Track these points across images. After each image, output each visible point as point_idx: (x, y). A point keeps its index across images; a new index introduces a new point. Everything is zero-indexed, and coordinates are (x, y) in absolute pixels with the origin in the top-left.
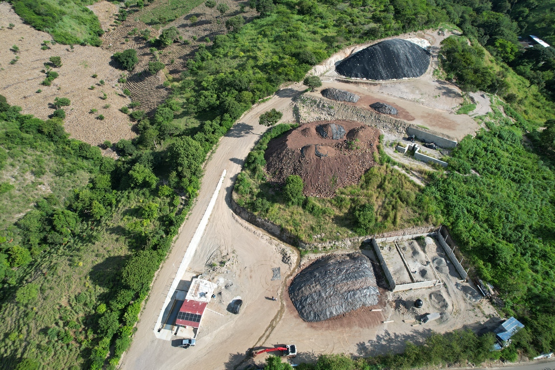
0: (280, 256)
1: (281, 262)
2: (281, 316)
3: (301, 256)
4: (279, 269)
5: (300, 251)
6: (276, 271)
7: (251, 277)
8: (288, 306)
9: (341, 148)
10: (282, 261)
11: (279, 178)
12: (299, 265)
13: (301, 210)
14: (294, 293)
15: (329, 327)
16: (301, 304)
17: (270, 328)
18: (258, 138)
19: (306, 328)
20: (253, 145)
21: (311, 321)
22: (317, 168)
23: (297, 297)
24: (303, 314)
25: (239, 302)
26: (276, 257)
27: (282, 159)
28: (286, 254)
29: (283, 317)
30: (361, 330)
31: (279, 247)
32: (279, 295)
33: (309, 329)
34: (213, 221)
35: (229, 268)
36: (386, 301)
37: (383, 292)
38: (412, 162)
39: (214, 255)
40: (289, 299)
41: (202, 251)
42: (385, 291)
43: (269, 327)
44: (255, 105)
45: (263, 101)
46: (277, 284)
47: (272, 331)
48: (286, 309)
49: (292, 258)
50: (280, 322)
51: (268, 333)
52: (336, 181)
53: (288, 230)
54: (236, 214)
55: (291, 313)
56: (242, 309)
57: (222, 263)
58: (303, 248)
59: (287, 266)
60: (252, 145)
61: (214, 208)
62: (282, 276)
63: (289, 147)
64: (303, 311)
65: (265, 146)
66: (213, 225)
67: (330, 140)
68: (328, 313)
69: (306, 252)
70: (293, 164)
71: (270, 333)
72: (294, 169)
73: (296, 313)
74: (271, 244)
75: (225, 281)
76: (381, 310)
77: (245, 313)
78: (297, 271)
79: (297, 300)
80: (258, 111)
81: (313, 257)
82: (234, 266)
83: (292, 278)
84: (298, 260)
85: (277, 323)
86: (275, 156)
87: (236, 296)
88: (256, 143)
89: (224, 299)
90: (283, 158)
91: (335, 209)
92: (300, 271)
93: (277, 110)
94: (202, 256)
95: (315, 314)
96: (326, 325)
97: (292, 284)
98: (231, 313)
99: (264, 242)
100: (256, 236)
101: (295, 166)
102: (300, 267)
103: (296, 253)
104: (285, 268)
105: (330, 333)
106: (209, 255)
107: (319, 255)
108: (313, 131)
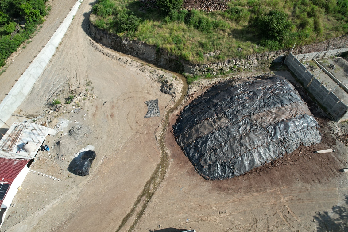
0: (158, 86)
1: (159, 93)
2: (163, 174)
3: (188, 84)
4: (156, 101)
5: (186, 77)
6: (152, 106)
7: (112, 115)
8: (174, 155)
10: (161, 90)
12: (186, 94)
13: (183, 25)
14: (182, 133)
15: (250, 186)
16: (197, 150)
17: (144, 198)
19: (210, 192)
21: (218, 178)
23: (188, 139)
24: (202, 167)
25: (90, 156)
26: (152, 87)
28: (167, 82)
29: (167, 175)
30: (308, 186)
31: (155, 74)
32: (158, 138)
33: (215, 194)
34: (63, 50)
35: (78, 105)
36: (334, 136)
37: (322, 123)
39: (59, 90)
40: (176, 145)
41: (42, 87)
42: (326, 122)
43: (142, 195)
46: (154, 122)
47: (148, 202)
48: (171, 162)
49: (175, 85)
50: (163, 185)
51: (140, 207)
53: (166, 49)
54: (97, 42)
55: (181, 168)
56: (95, 167)
57: (69, 99)
58: (190, 73)
59: (169, 97)
61: (65, 35)
62: (161, 111)
64: (202, 162)
66: (62, 54)
68: (246, 163)
69: (195, 77)
71: (145, 207)
73: (190, 166)
74: (144, 71)
75: (70, 124)
76: (330, 151)
77: (99, 172)
78: (184, 103)
79: (189, 145)
81: (207, 83)
82: (87, 102)
83: (177, 112)
84: (183, 88)
85: (156, 186)
87: (85, 146)
89: (63, 151)
91: (230, 22)
92: (189, 102)
94: (42, 93)
95: (223, 165)
96: (245, 183)
97: (178, 121)
98: (74, 175)
99: (133, 69)
100: (122, 63)
102: (188, 96)
103: (180, 80)
104: (165, 100)
105: (255, 197)
106: (52, 91)
107: (215, 81)
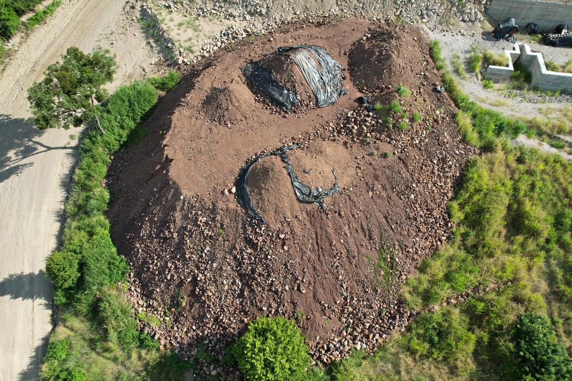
9: (360, 132)
11: (200, 319)
18: (68, 162)
20: (61, 194)
22: (322, 244)
27: (180, 247)
38: (544, 106)
44: (15, 40)
45: (38, 20)
52: (392, 265)
60: (54, 198)
63: (186, 193)
65: (101, 192)
67: (313, 114)
70: (230, 258)
72: (241, 276)
80: (34, 58)
86: (150, 236)
88: (68, 184)
90: (182, 242)
93: (87, 50)
101: (240, 263)
108: (243, 93)
